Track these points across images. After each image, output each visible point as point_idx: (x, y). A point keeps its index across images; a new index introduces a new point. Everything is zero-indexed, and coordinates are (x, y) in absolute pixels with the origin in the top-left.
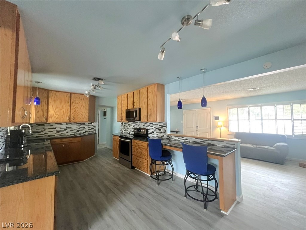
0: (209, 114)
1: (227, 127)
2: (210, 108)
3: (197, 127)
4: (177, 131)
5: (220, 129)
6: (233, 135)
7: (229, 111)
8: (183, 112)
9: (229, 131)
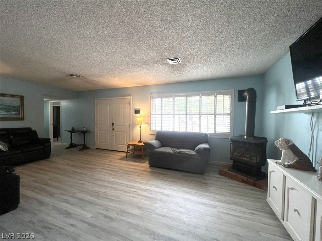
0: (128, 105)
1: (149, 123)
2: (129, 97)
3: (113, 124)
4: (85, 129)
5: (140, 127)
6: (155, 135)
7: (152, 101)
8: (95, 100)
9: (152, 129)
